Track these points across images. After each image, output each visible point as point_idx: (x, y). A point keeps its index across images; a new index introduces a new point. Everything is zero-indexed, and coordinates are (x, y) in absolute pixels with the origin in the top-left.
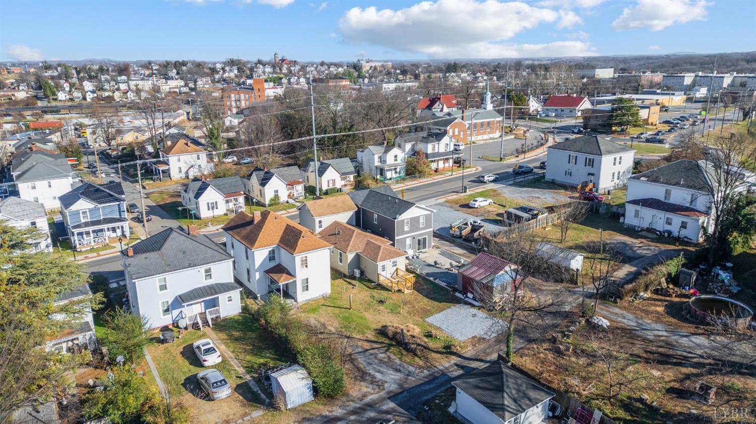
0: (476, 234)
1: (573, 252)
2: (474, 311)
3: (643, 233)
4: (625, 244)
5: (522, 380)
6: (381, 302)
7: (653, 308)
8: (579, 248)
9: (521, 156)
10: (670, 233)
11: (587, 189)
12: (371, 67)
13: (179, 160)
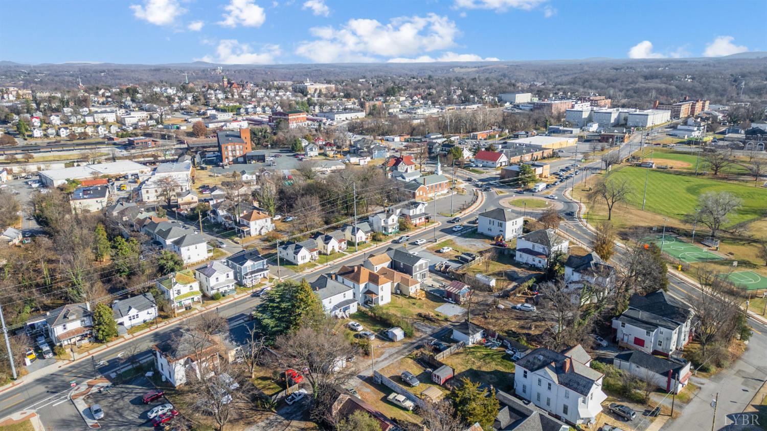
0: (448, 270)
1: (491, 277)
2: (453, 305)
3: (524, 265)
4: (515, 272)
5: (474, 326)
6: (414, 304)
7: (521, 300)
8: (494, 274)
9: (463, 213)
10: (534, 265)
11: (499, 239)
12: (316, 90)
13: (256, 224)
